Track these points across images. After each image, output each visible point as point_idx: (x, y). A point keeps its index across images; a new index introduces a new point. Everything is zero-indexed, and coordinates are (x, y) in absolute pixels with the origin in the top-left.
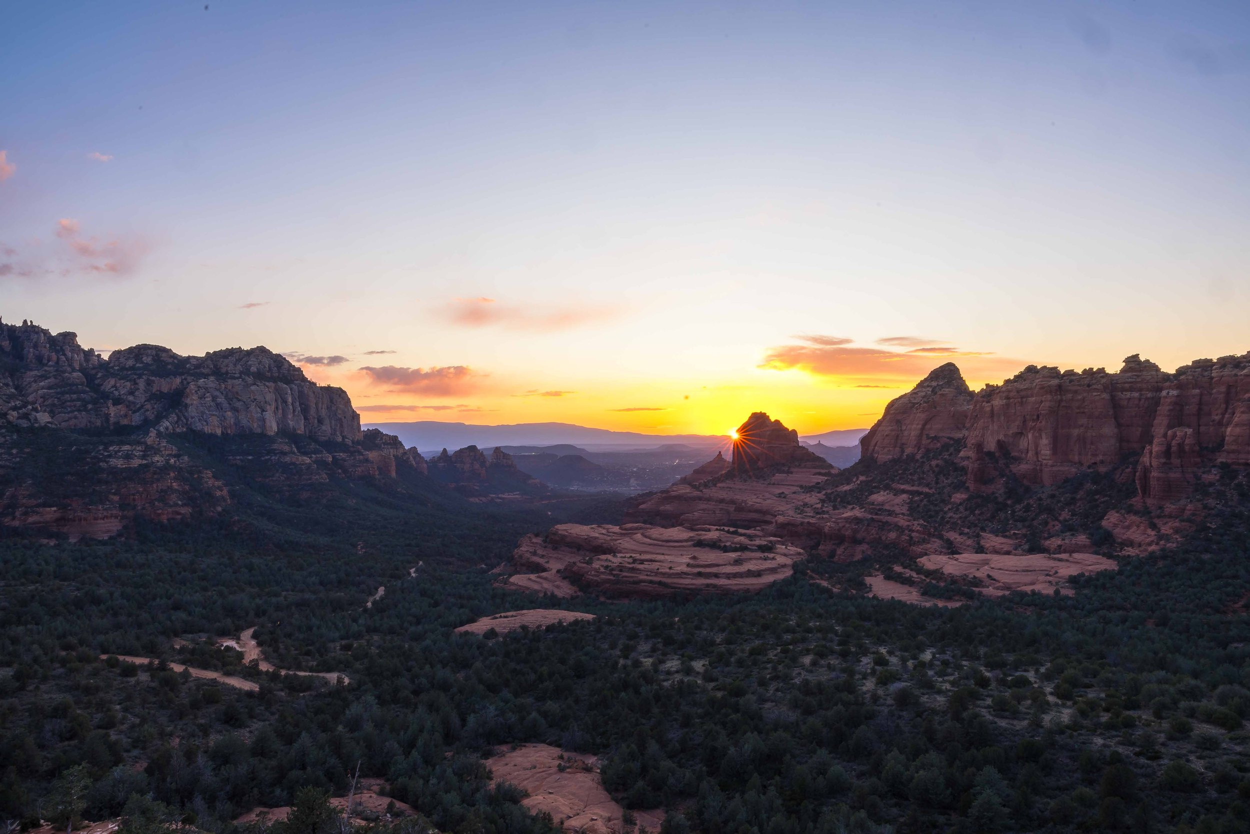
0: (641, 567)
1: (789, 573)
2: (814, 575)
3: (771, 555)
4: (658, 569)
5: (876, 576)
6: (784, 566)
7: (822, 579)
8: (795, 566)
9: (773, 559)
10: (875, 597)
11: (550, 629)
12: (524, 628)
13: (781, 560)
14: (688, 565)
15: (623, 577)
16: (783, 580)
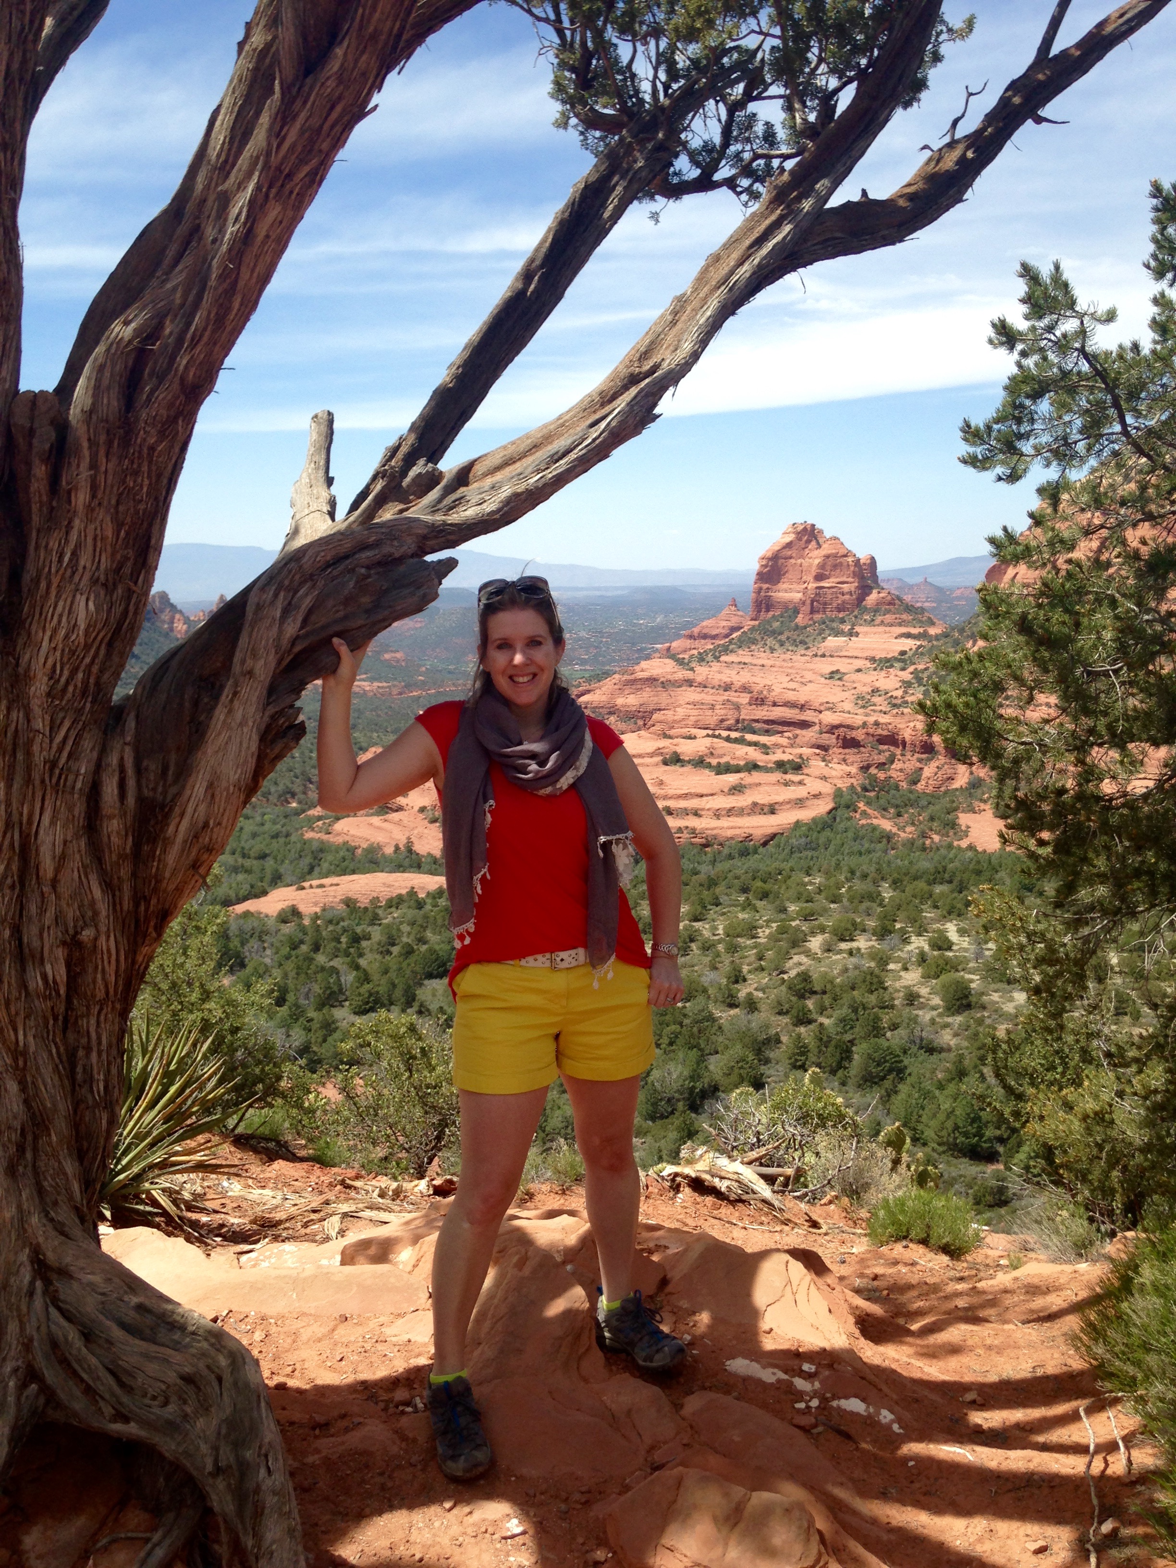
1: (822, 808)
2: (869, 811)
3: (796, 778)
5: (980, 811)
6: (817, 796)
7: (883, 817)
8: (838, 794)
9: (801, 783)
10: (971, 847)
11: (396, 902)
12: (349, 903)
13: (814, 785)
16: (814, 820)
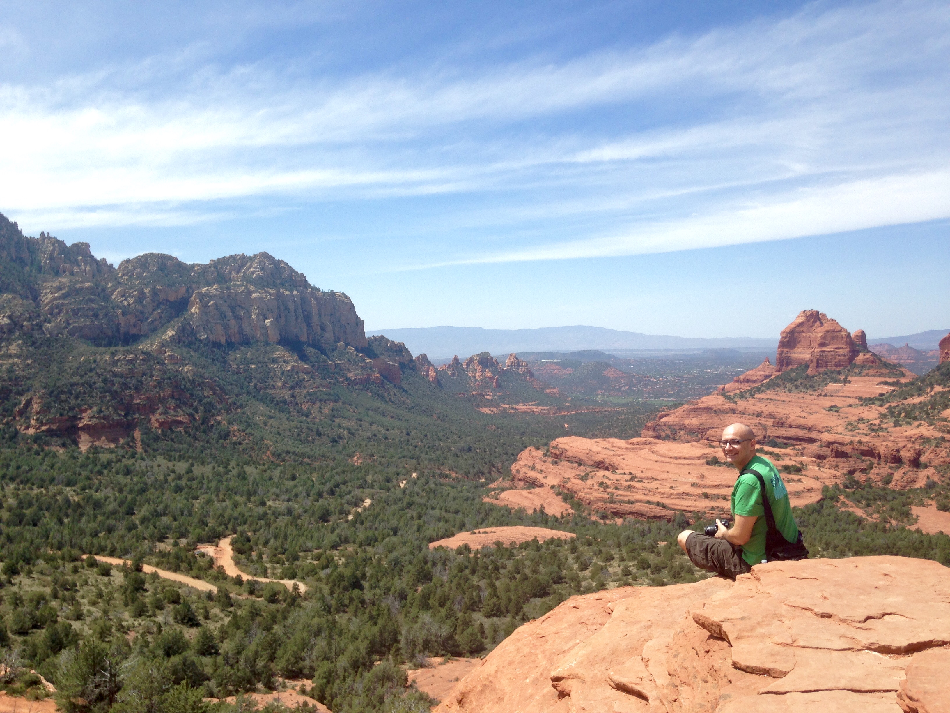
0: (638, 485)
1: (813, 498)
2: (847, 502)
3: (796, 477)
4: (657, 488)
5: (928, 505)
6: (810, 490)
7: (857, 506)
8: (825, 489)
9: (799, 481)
10: (918, 531)
11: (525, 546)
12: (498, 544)
13: (808, 482)
14: (693, 485)
15: (617, 496)
16: (807, 506)
